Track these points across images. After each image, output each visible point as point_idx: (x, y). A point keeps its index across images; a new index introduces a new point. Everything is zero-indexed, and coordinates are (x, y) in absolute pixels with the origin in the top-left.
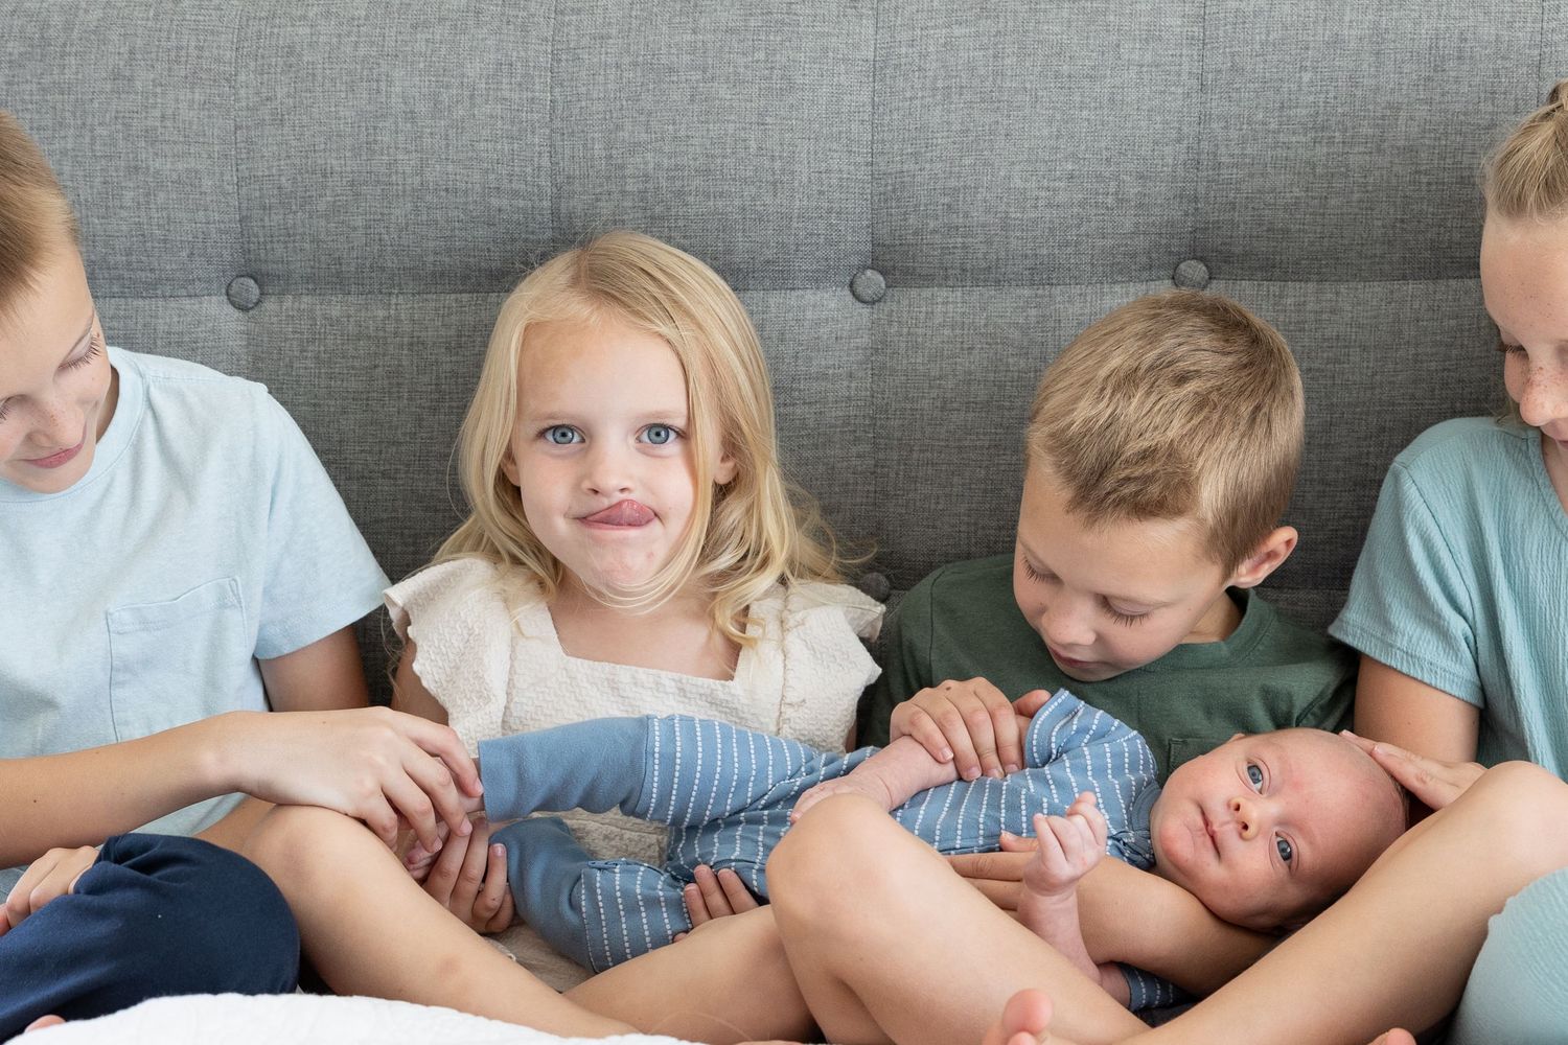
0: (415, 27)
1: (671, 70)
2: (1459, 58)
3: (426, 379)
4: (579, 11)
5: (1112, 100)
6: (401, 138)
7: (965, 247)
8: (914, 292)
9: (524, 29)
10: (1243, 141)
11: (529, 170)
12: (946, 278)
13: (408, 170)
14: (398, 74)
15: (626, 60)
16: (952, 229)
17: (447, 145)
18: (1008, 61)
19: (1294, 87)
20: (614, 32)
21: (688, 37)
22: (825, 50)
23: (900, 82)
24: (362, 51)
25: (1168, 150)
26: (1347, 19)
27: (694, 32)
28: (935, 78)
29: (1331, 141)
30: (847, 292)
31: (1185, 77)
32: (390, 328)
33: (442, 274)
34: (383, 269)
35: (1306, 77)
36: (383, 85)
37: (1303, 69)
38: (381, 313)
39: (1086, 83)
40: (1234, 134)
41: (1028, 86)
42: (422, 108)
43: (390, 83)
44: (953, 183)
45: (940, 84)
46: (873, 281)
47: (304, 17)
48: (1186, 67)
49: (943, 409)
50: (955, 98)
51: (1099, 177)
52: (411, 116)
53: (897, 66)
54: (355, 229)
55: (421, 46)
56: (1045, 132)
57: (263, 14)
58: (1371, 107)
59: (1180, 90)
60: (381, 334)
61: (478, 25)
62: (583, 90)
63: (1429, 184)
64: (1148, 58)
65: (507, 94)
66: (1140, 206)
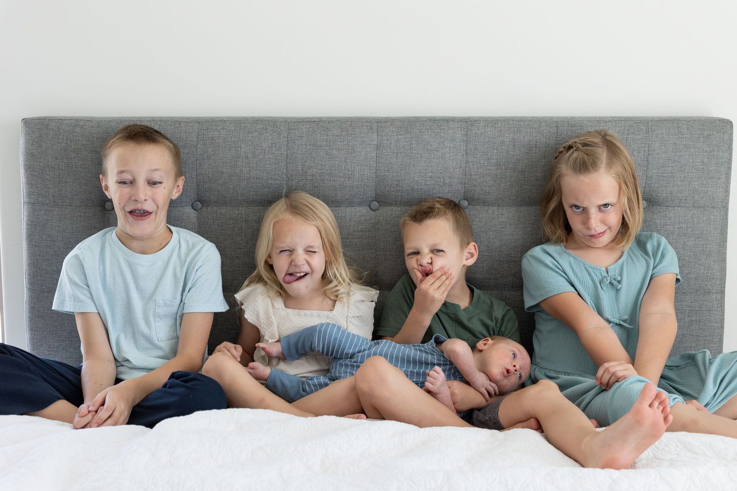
0: (248, 133)
1: (321, 146)
2: (536, 147)
3: (249, 231)
4: (294, 129)
5: (442, 157)
6: (244, 164)
7: (401, 196)
8: (387, 208)
9: (279, 134)
10: (478, 168)
11: (280, 173)
12: (396, 204)
13: (246, 173)
14: (243, 146)
15: (308, 143)
16: (398, 191)
17: (257, 166)
18: (414, 146)
19: (491, 154)
20: (304, 135)
21: (325, 137)
22: (363, 142)
23: (384, 151)
24: (233, 139)
25: (457, 170)
26: (505, 136)
27: (327, 136)
28: (394, 150)
29: (501, 169)
30: (368, 207)
31: (462, 151)
32: (239, 216)
33: (254, 202)
34: (237, 200)
35: (495, 151)
36: (239, 149)
37: (494, 149)
38: (237, 212)
39: (435, 152)
40: (475, 166)
41: (419, 152)
42: (250, 155)
43: (241, 148)
44: (398, 178)
45: (395, 151)
46: (375, 204)
47: (216, 130)
48: (462, 148)
49: (395, 240)
50: (399, 155)
51: (439, 178)
52: (247, 157)
53: (383, 146)
54: (230, 189)
55: (250, 138)
56: (424, 165)
57: (205, 128)
58: (512, 160)
59: (460, 154)
60: (237, 218)
61: (266, 133)
62: (296, 151)
63: (528, 181)
64: (452, 145)
65: (274, 152)
66: (449, 185)
